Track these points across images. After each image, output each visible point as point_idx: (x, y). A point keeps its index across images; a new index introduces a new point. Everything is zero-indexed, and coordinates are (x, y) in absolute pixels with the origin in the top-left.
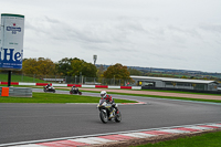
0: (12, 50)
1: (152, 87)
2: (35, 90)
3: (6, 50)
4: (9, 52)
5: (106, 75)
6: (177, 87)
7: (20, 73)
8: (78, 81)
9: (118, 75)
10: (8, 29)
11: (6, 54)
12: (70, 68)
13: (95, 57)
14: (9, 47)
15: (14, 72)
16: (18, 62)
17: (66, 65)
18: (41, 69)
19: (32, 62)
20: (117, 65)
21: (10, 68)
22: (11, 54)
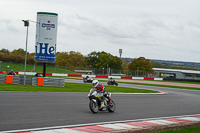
0: (46, 45)
1: (173, 78)
2: (67, 81)
3: (41, 44)
4: (44, 46)
5: (130, 67)
6: (196, 78)
7: (53, 65)
8: (106, 73)
9: (141, 67)
10: (44, 25)
11: (41, 48)
12: (98, 60)
14: (44, 42)
15: (49, 64)
16: (52, 55)
17: (95, 58)
18: (72, 62)
19: (64, 56)
20: (140, 58)
21: (46, 61)
22: (46, 48)
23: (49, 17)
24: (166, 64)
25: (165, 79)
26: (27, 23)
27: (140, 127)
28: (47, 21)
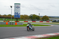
1: (55, 21)
2: (24, 23)
3: (16, 13)
5: (42, 18)
7: (20, 19)
8: (35, 20)
9: (46, 18)
10: (16, 7)
12: (33, 17)
13: (39, 14)
14: (17, 12)
16: (19, 16)
18: (25, 18)
19: (23, 16)
20: (45, 16)
21: (17, 17)
22: (17, 14)
23: (18, 5)
24: (53, 17)
25: (53, 22)
26: (11, 7)
27: (46, 36)
28: (17, 6)
